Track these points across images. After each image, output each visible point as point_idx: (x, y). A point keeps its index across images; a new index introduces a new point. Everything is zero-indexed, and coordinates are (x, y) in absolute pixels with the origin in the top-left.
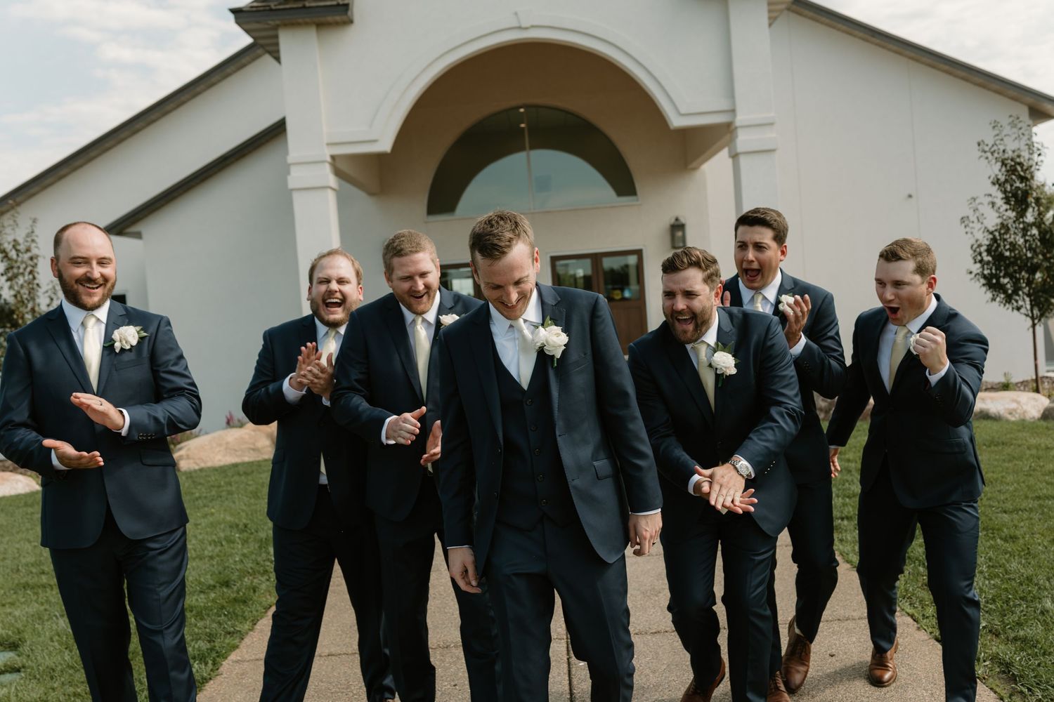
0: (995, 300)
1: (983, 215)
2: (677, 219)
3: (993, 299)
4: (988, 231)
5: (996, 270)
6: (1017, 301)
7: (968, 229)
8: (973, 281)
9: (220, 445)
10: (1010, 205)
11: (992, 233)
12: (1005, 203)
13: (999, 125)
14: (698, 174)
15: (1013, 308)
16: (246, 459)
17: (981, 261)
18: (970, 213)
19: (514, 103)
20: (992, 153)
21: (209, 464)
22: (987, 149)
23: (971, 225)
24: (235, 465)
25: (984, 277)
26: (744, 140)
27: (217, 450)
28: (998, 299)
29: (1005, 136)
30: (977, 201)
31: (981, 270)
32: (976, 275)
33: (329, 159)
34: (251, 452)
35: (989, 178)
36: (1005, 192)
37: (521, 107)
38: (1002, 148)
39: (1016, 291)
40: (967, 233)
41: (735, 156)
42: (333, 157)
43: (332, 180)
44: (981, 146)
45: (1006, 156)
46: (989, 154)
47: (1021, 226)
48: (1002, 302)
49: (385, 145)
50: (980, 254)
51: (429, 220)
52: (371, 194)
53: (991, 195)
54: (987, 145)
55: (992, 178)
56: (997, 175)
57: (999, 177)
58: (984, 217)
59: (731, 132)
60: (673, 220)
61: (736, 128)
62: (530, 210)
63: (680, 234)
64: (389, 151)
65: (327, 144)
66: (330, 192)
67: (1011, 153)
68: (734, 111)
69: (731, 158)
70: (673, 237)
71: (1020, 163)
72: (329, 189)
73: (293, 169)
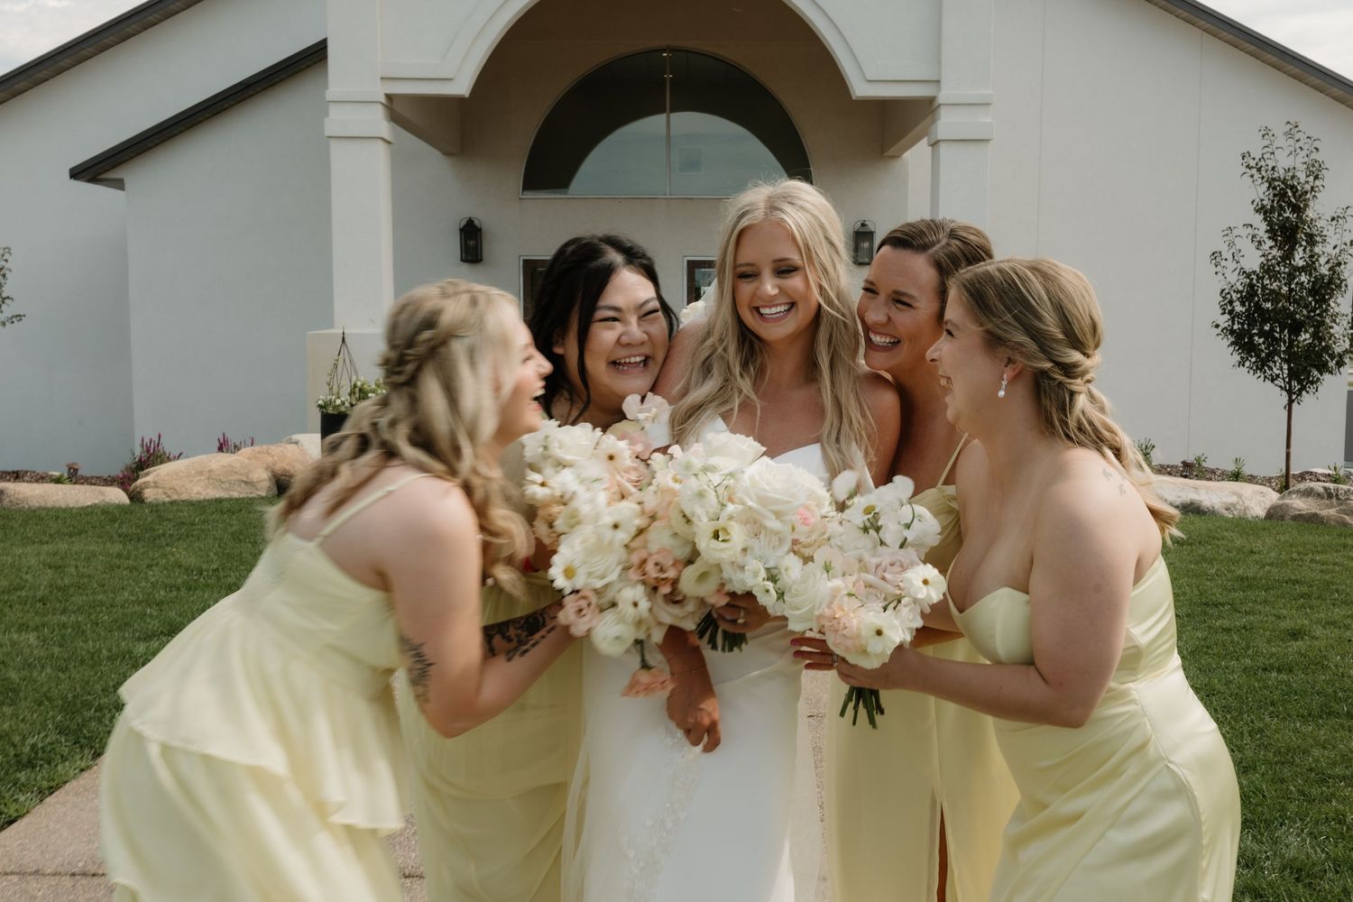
0: (1243, 365)
1: (1240, 251)
2: (863, 225)
3: (1241, 363)
4: (1245, 272)
5: (1249, 325)
6: (1271, 369)
7: (1219, 269)
8: (1220, 337)
9: (201, 473)
10: (1276, 241)
11: (1248, 276)
12: (1269, 238)
13: (1271, 134)
14: (897, 164)
15: (1265, 377)
16: (236, 495)
17: (1230, 312)
18: (1223, 248)
19: (654, 44)
20: (1259, 170)
21: (184, 497)
22: (1253, 163)
23: (1223, 263)
24: (219, 501)
25: (1232, 332)
26: (947, 124)
27: (196, 479)
28: (1247, 364)
29: (1277, 148)
30: (1235, 232)
31: (1230, 323)
32: (1222, 331)
33: (383, 99)
34: (243, 485)
35: (1253, 202)
36: (1270, 224)
37: (665, 51)
38: (1271, 164)
39: (1270, 355)
40: (1216, 273)
41: (934, 144)
42: (389, 97)
43: (383, 127)
44: (1246, 160)
45: (1276, 175)
46: (1254, 171)
47: (1287, 270)
48: (1251, 368)
49: (462, 86)
50: (1231, 302)
51: (525, 197)
52: (447, 154)
53: (1251, 226)
54: (1254, 159)
55: (1255, 203)
56: (1262, 200)
57: (1265, 203)
58: (1241, 254)
59: (934, 110)
60: (859, 224)
61: (939, 105)
62: (665, 194)
63: (866, 245)
64: (467, 96)
65: (382, 78)
66: (381, 146)
67: (1282, 172)
68: (938, 81)
69: (930, 148)
70: (856, 249)
71: (1292, 187)
72: (380, 142)
73: (334, 110)
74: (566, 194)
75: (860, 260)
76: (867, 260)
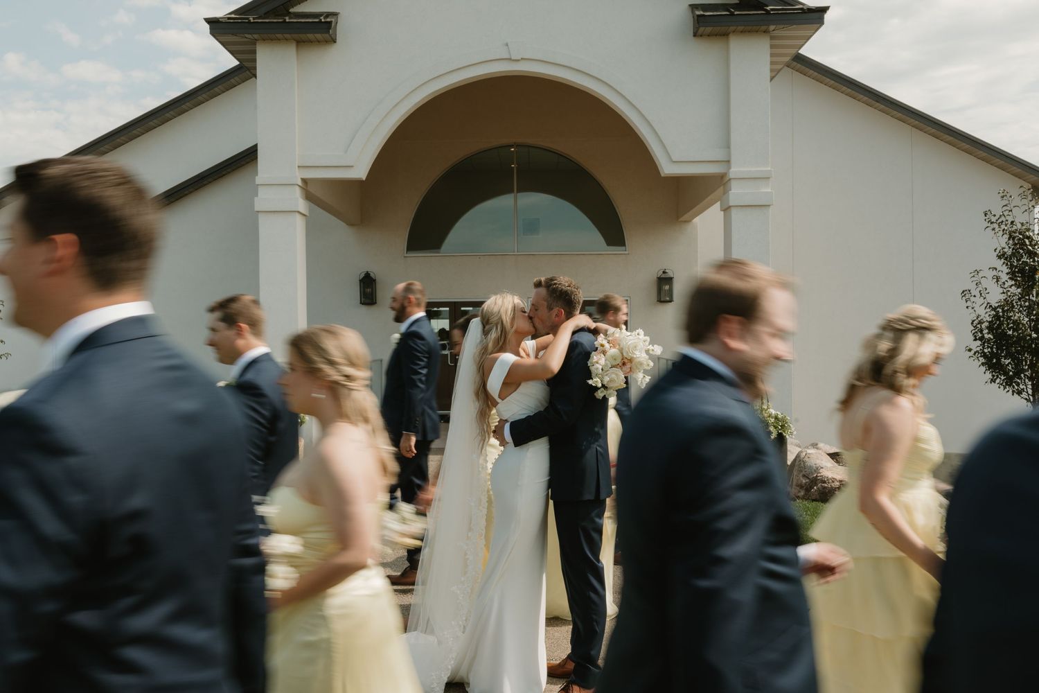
0: (995, 382)
1: (986, 289)
2: (664, 272)
3: (993, 381)
4: (991, 306)
5: (997, 349)
6: (1018, 385)
7: (969, 304)
8: (972, 359)
10: (1016, 280)
11: (994, 309)
12: (1010, 278)
13: (1008, 195)
14: (688, 227)
15: (1013, 392)
17: (982, 339)
18: (972, 287)
19: (505, 141)
20: (1000, 225)
22: (994, 219)
23: (972, 299)
25: (984, 355)
26: (737, 193)
28: (998, 381)
29: (1014, 207)
30: (981, 274)
31: (981, 347)
32: (975, 354)
33: (300, 183)
35: (995, 250)
36: (1012, 266)
37: (512, 146)
38: (1010, 219)
39: (1018, 373)
40: (967, 307)
41: (726, 209)
42: (304, 181)
43: (302, 205)
44: (988, 216)
45: (1015, 228)
46: (996, 226)
47: (1027, 304)
48: (1001, 384)
49: (360, 172)
50: (981, 331)
51: (408, 255)
52: (350, 224)
53: (996, 269)
54: (995, 215)
55: (998, 251)
56: (1003, 248)
57: (1006, 250)
58: (987, 292)
59: (724, 184)
60: (661, 272)
61: (730, 180)
62: (514, 252)
63: (667, 287)
64: (364, 179)
65: (299, 167)
66: (298, 217)
67: (1019, 226)
68: (728, 161)
69: (722, 212)
70: (660, 290)
71: (1028, 238)
72: (297, 214)
73: (261, 191)
74: (439, 253)
75: (662, 300)
76: (668, 299)
